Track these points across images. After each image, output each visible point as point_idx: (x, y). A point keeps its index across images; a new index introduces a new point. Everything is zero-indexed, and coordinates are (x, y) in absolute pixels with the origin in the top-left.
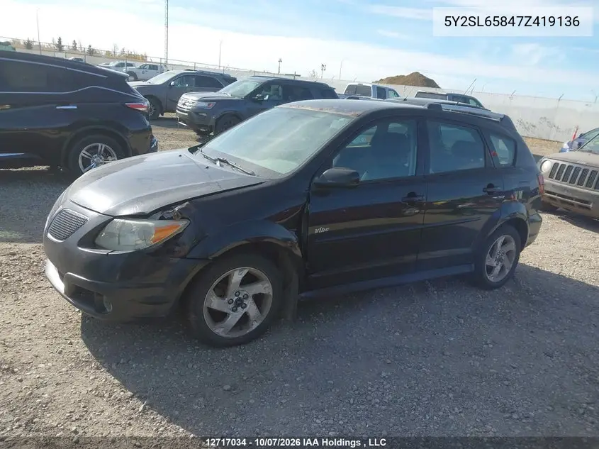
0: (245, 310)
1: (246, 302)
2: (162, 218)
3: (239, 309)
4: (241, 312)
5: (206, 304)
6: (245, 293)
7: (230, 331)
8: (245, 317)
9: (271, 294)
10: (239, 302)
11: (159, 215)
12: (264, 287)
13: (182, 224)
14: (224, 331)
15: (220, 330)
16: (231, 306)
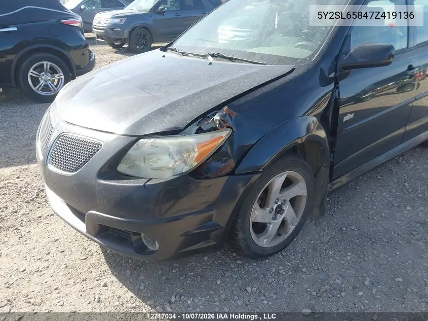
0: (283, 216)
1: (284, 208)
2: (200, 131)
3: (278, 215)
4: (280, 218)
5: (252, 219)
6: (283, 198)
7: (272, 240)
8: (284, 223)
9: (306, 194)
10: (278, 210)
11: (195, 128)
12: (300, 189)
13: (224, 134)
14: (267, 242)
15: (264, 242)
16: (272, 215)
